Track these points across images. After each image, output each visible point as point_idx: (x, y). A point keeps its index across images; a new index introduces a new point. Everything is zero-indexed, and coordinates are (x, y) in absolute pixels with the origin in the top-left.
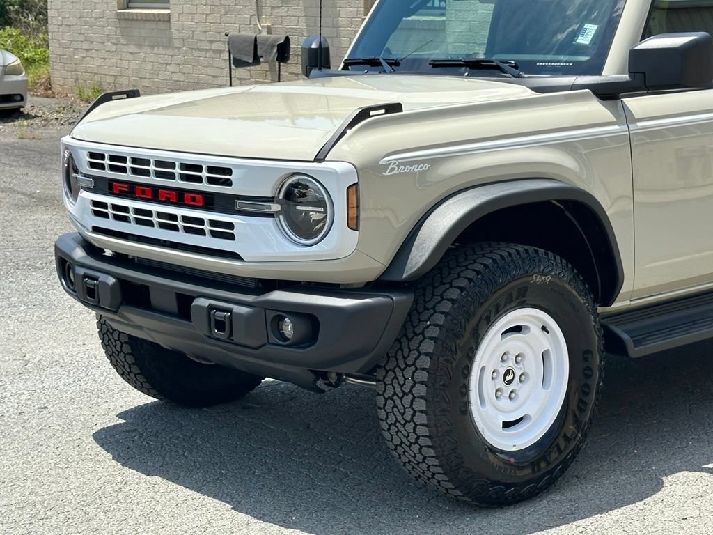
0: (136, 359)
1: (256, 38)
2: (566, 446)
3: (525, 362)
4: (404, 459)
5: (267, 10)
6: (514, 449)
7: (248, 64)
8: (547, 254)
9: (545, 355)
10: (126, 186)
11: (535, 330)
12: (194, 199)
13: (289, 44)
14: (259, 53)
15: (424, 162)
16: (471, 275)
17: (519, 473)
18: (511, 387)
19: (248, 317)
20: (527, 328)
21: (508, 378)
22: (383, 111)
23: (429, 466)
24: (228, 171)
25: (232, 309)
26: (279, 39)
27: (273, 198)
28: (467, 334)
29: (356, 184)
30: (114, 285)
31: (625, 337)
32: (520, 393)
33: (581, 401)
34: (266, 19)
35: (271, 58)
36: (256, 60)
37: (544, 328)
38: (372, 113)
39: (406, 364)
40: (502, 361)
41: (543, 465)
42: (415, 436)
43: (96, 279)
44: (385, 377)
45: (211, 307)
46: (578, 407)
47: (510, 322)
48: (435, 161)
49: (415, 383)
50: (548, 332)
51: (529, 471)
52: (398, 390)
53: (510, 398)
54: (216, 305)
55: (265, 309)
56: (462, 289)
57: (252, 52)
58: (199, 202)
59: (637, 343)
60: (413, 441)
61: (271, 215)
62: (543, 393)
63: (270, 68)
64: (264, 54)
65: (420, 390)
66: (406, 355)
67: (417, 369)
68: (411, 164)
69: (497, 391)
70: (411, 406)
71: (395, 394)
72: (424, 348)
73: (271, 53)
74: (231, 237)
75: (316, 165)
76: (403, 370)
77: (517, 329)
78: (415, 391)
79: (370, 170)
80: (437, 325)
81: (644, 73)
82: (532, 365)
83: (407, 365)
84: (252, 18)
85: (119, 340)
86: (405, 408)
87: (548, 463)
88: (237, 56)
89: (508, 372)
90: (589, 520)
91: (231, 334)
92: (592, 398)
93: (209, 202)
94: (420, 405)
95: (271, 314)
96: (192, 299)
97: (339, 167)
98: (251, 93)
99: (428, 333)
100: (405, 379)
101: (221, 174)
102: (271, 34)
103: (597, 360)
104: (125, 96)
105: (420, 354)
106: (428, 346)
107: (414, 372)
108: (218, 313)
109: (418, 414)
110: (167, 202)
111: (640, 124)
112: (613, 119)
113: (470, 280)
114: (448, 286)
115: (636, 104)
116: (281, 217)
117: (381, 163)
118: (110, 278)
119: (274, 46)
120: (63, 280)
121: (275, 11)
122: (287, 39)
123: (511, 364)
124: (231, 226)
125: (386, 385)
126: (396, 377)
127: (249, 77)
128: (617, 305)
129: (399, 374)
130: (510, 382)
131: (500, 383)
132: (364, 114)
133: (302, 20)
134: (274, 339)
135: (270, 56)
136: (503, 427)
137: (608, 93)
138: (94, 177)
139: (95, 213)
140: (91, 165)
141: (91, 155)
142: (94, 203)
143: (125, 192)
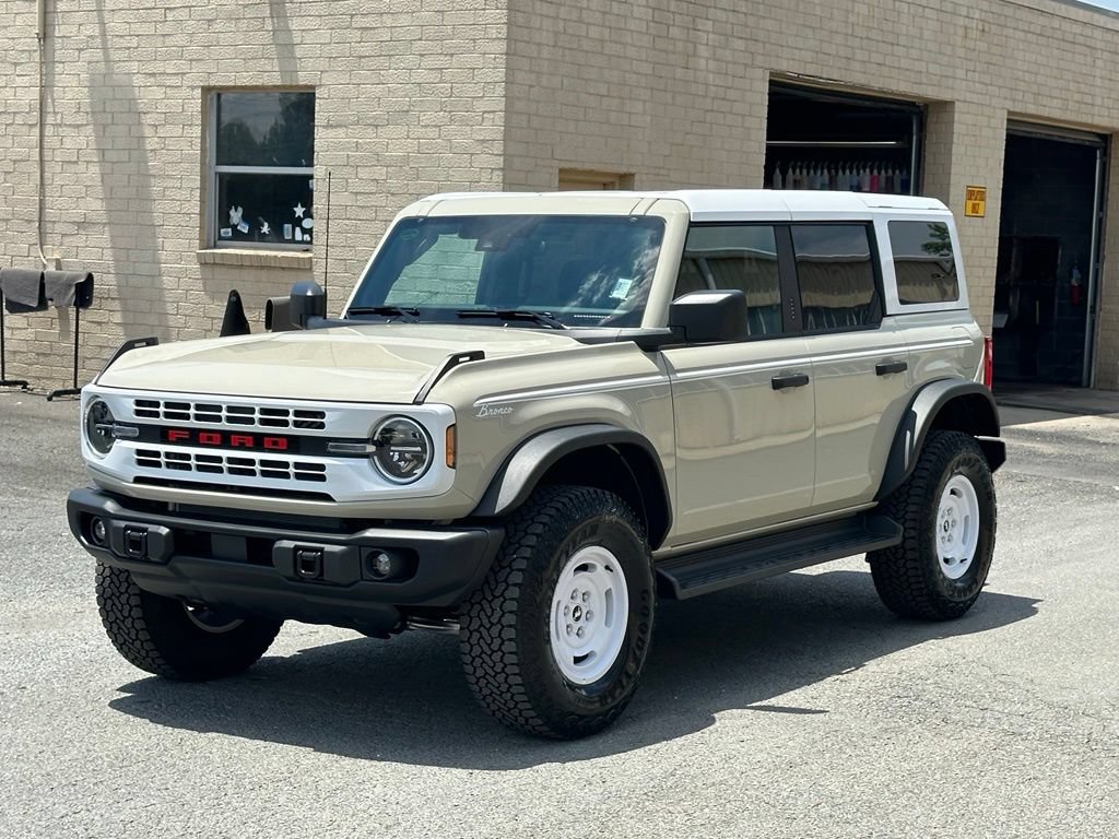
0: (147, 624)
1: (43, 274)
2: (628, 683)
3: (591, 600)
4: (486, 691)
5: (55, 238)
6: (584, 683)
7: (30, 309)
8: (604, 493)
9: (608, 593)
10: (187, 433)
11: (600, 568)
12: (275, 443)
13: (93, 284)
14: (48, 294)
15: (508, 405)
16: (553, 512)
17: (590, 707)
18: (580, 624)
19: (342, 554)
20: (594, 566)
21: (577, 615)
22: (468, 358)
23: (513, 695)
24: (321, 415)
25: (323, 548)
26: (78, 277)
27: (369, 439)
28: (551, 567)
29: (454, 425)
30: (168, 534)
31: (673, 579)
32: (586, 631)
33: (639, 639)
34: (53, 250)
35: (66, 301)
36: (43, 304)
37: (607, 568)
38: (461, 360)
39: (493, 595)
40: (572, 598)
41: (609, 700)
42: (502, 665)
43: (145, 530)
44: (469, 611)
45: (297, 548)
46: (638, 645)
47: (581, 559)
48: (517, 405)
49: (504, 613)
50: (611, 571)
51: (597, 705)
52: (485, 621)
53: (577, 634)
54: (303, 546)
55: (360, 546)
56: (544, 524)
57: (37, 292)
58: (283, 445)
59: (683, 586)
60: (499, 670)
61: (366, 456)
62: (607, 631)
63: (59, 315)
64: (54, 297)
65: (510, 619)
66: (493, 587)
67: (505, 600)
68: (498, 407)
69: (568, 627)
70: (500, 636)
71: (482, 625)
72: (512, 579)
73: (66, 294)
74: (322, 478)
75: (415, 407)
76: (490, 602)
77: (584, 568)
78: (505, 621)
79: (465, 412)
80: (524, 558)
81: (684, 327)
82: (597, 604)
83: (495, 597)
84: (32, 248)
85: (128, 603)
86: (492, 638)
87: (614, 698)
88: (14, 298)
89: (576, 609)
90: (658, 745)
91: (322, 574)
92: (649, 637)
93: (294, 445)
94: (510, 633)
95: (366, 552)
96: (273, 542)
97: (440, 409)
98: (278, 342)
99: (516, 565)
100: (493, 610)
101: (312, 417)
102: (61, 269)
103: (652, 601)
104: (144, 344)
105: (508, 585)
106: (517, 578)
107: (502, 603)
108: (305, 554)
109: (506, 643)
110: (242, 447)
111: (679, 375)
112: (657, 370)
113: (551, 516)
114: (530, 522)
115: (675, 356)
116: (376, 457)
117: (475, 405)
118: (162, 528)
119: (70, 286)
120: (82, 538)
121: (67, 240)
122: (90, 277)
123: (579, 601)
124: (322, 467)
125: (471, 618)
126: (483, 609)
127: (26, 326)
128: (663, 550)
129: (486, 606)
130: (578, 619)
131: (571, 620)
132: (455, 360)
133: (108, 253)
134: (368, 575)
135: (64, 298)
136: (575, 663)
137: (649, 345)
138: (141, 426)
139: (140, 463)
140: (138, 413)
141: (139, 403)
142: (140, 452)
143: (185, 439)
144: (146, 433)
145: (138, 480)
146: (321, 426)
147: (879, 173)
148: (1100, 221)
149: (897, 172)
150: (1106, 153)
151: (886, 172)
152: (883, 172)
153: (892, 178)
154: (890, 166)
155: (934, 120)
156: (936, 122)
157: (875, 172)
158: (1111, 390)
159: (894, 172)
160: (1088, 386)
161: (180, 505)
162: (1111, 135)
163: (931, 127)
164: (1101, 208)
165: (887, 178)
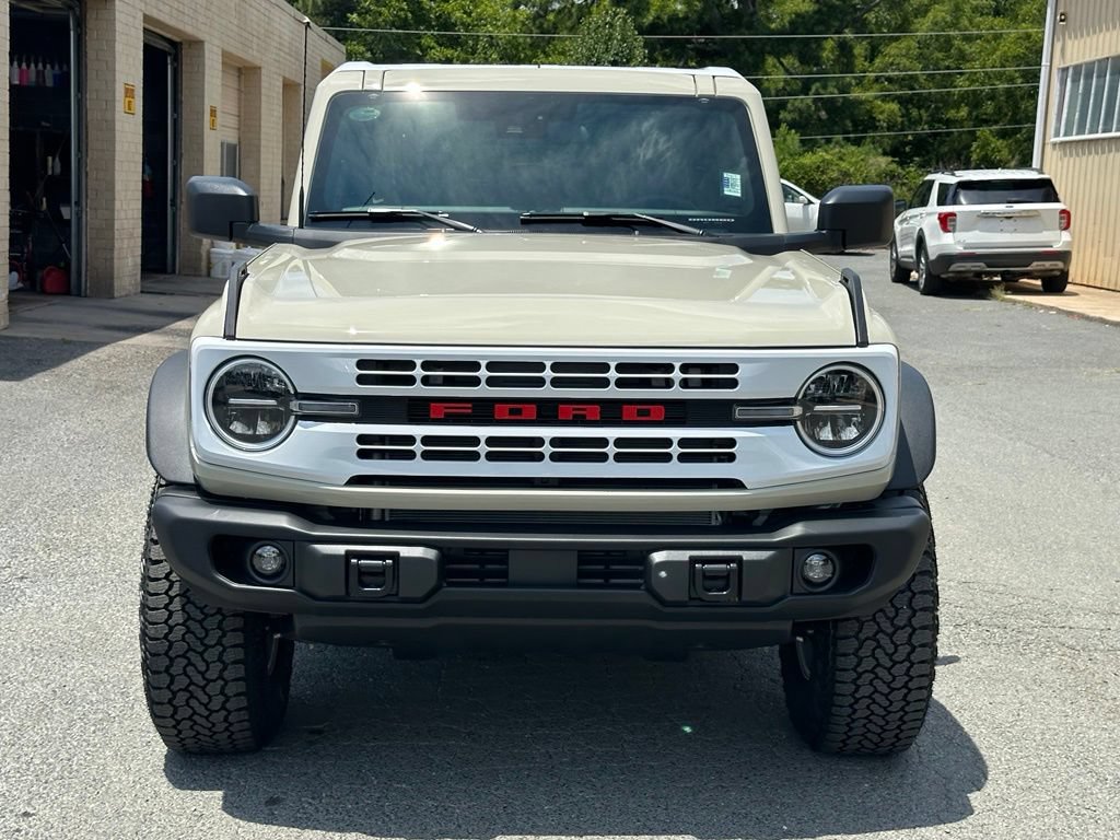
10: (470, 405)
12: (644, 413)
24: (733, 368)
25: (740, 557)
27: (792, 398)
30: (438, 558)
43: (393, 555)
45: (694, 561)
54: (702, 557)
55: (794, 548)
58: (657, 416)
74: (731, 458)
75: (858, 350)
81: (844, 230)
91: (740, 591)
93: (677, 413)
95: (803, 554)
101: (720, 372)
108: (707, 567)
110: (578, 421)
116: (799, 423)
124: (731, 442)
134: (799, 587)
138: (364, 401)
139: (362, 454)
140: (361, 380)
141: (361, 364)
142: (362, 439)
143: (467, 415)
144: (371, 409)
145: (358, 480)
146: (733, 384)
147: (28, 66)
148: (175, 122)
149: (48, 66)
150: (177, 59)
151: (36, 66)
152: (33, 65)
153: (43, 72)
154: (40, 59)
155: (94, 16)
156: (97, 19)
157: (40, 66)
158: (195, 276)
159: (44, 67)
160: (174, 272)
161: (392, 511)
162: (181, 43)
163: (91, 23)
164: (176, 109)
165: (38, 72)
